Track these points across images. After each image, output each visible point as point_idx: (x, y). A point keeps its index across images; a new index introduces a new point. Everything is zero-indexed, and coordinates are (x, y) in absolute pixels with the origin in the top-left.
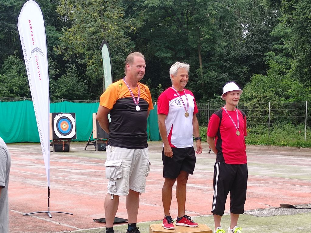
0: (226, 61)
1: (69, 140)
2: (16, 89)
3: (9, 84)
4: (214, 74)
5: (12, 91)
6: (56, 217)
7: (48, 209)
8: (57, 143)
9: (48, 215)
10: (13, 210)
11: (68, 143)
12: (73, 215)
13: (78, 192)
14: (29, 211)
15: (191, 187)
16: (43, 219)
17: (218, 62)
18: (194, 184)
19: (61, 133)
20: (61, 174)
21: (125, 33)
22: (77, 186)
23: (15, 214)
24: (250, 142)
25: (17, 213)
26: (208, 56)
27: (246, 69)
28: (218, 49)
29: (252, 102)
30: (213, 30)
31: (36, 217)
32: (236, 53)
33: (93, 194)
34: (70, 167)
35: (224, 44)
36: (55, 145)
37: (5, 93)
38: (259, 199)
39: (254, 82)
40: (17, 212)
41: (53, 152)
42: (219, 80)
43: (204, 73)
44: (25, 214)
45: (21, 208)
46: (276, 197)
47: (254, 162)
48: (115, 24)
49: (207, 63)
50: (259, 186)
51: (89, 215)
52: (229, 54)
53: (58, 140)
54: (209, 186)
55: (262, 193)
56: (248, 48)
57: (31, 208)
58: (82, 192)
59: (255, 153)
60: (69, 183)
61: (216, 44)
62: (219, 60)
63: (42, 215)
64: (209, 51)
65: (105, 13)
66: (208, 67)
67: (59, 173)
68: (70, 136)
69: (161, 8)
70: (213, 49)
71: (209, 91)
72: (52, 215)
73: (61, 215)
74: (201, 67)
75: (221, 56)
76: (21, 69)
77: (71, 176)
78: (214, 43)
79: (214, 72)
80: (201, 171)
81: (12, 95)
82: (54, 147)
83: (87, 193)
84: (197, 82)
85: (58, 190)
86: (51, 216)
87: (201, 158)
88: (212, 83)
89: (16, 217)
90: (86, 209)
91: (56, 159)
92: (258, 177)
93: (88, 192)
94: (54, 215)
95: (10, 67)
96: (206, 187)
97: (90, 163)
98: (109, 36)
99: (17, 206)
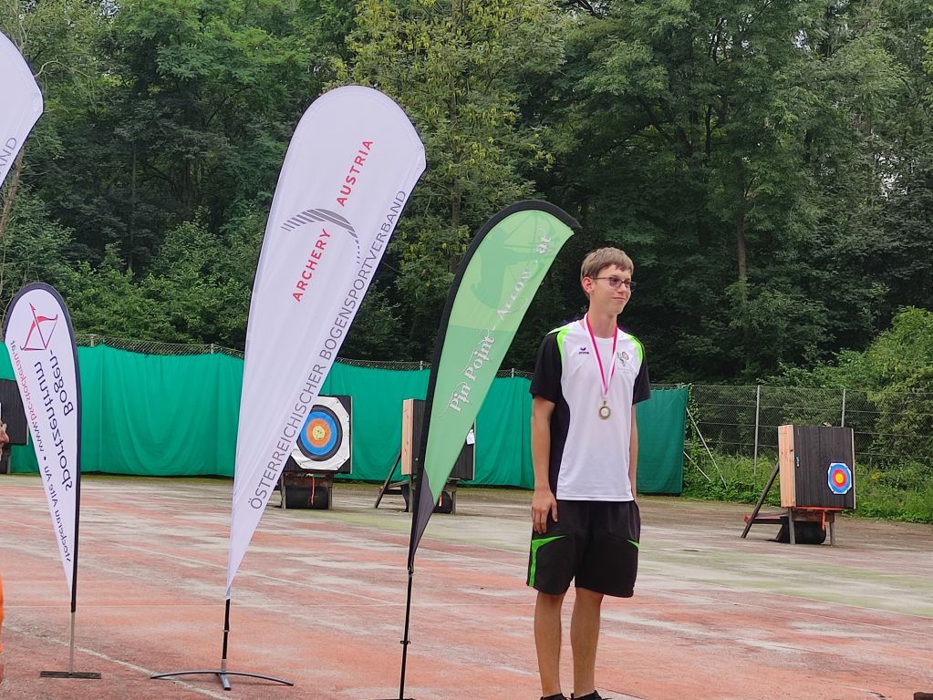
0: (820, 263)
1: (329, 475)
2: (194, 321)
3: (174, 304)
4: (780, 301)
5: (180, 325)
6: (243, 688)
7: (223, 665)
8: (296, 484)
9: (221, 682)
10: (126, 661)
11: (326, 484)
12: (292, 685)
13: (323, 623)
14: (171, 667)
15: (662, 628)
16: (205, 691)
17: (795, 267)
18: (672, 621)
19: (306, 453)
20: (289, 571)
21: (519, 168)
22: (325, 608)
23: (127, 673)
24: (878, 511)
25: (135, 671)
26: (765, 248)
27: (878, 289)
28: (796, 226)
29: (891, 391)
30: (783, 170)
31: (185, 684)
32: (852, 241)
33: (367, 632)
34: (319, 552)
35: (814, 212)
36: (288, 488)
37: (159, 331)
38: (856, 674)
39: (900, 331)
40: (136, 668)
41: (280, 507)
42: (795, 320)
43: (750, 298)
44: (156, 674)
45: (149, 658)
46: (910, 673)
47: (873, 569)
48: (491, 140)
49: (762, 266)
50: (869, 639)
51: (338, 688)
52: (831, 243)
53: (297, 473)
54: (715, 630)
55: (871, 659)
56: (890, 227)
57: (179, 660)
58: (337, 625)
59: (886, 543)
60: (305, 598)
61: (791, 214)
62: (798, 261)
63: (204, 681)
64: (768, 232)
65: (461, 108)
66: (765, 281)
67: (283, 566)
68: (334, 464)
69: (627, 99)
70: (780, 226)
71: (765, 350)
72: (231, 683)
73: (258, 684)
74: (743, 278)
75: (805, 247)
76: (212, 262)
77: (314, 579)
78: (785, 208)
79: (779, 294)
80: (703, 586)
81: (182, 337)
82: (284, 493)
83: (348, 628)
84: (727, 321)
85: (267, 614)
86: (227, 685)
87: (714, 550)
88: (774, 328)
89: (128, 682)
90: (333, 672)
91: (285, 529)
92: (874, 612)
93: (354, 626)
94: (239, 683)
95: (181, 254)
96: (706, 634)
97: (382, 544)
98: (470, 176)
99: (140, 650)
